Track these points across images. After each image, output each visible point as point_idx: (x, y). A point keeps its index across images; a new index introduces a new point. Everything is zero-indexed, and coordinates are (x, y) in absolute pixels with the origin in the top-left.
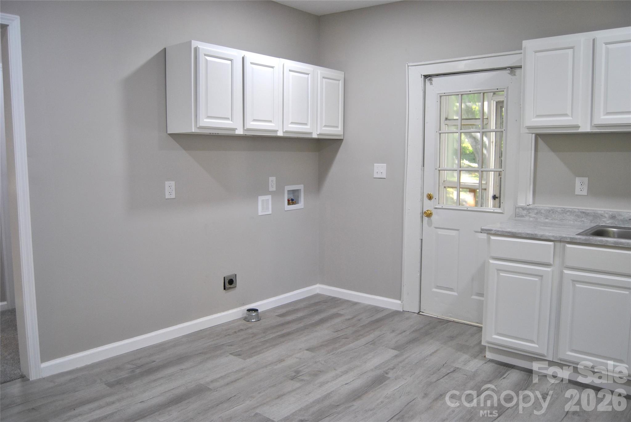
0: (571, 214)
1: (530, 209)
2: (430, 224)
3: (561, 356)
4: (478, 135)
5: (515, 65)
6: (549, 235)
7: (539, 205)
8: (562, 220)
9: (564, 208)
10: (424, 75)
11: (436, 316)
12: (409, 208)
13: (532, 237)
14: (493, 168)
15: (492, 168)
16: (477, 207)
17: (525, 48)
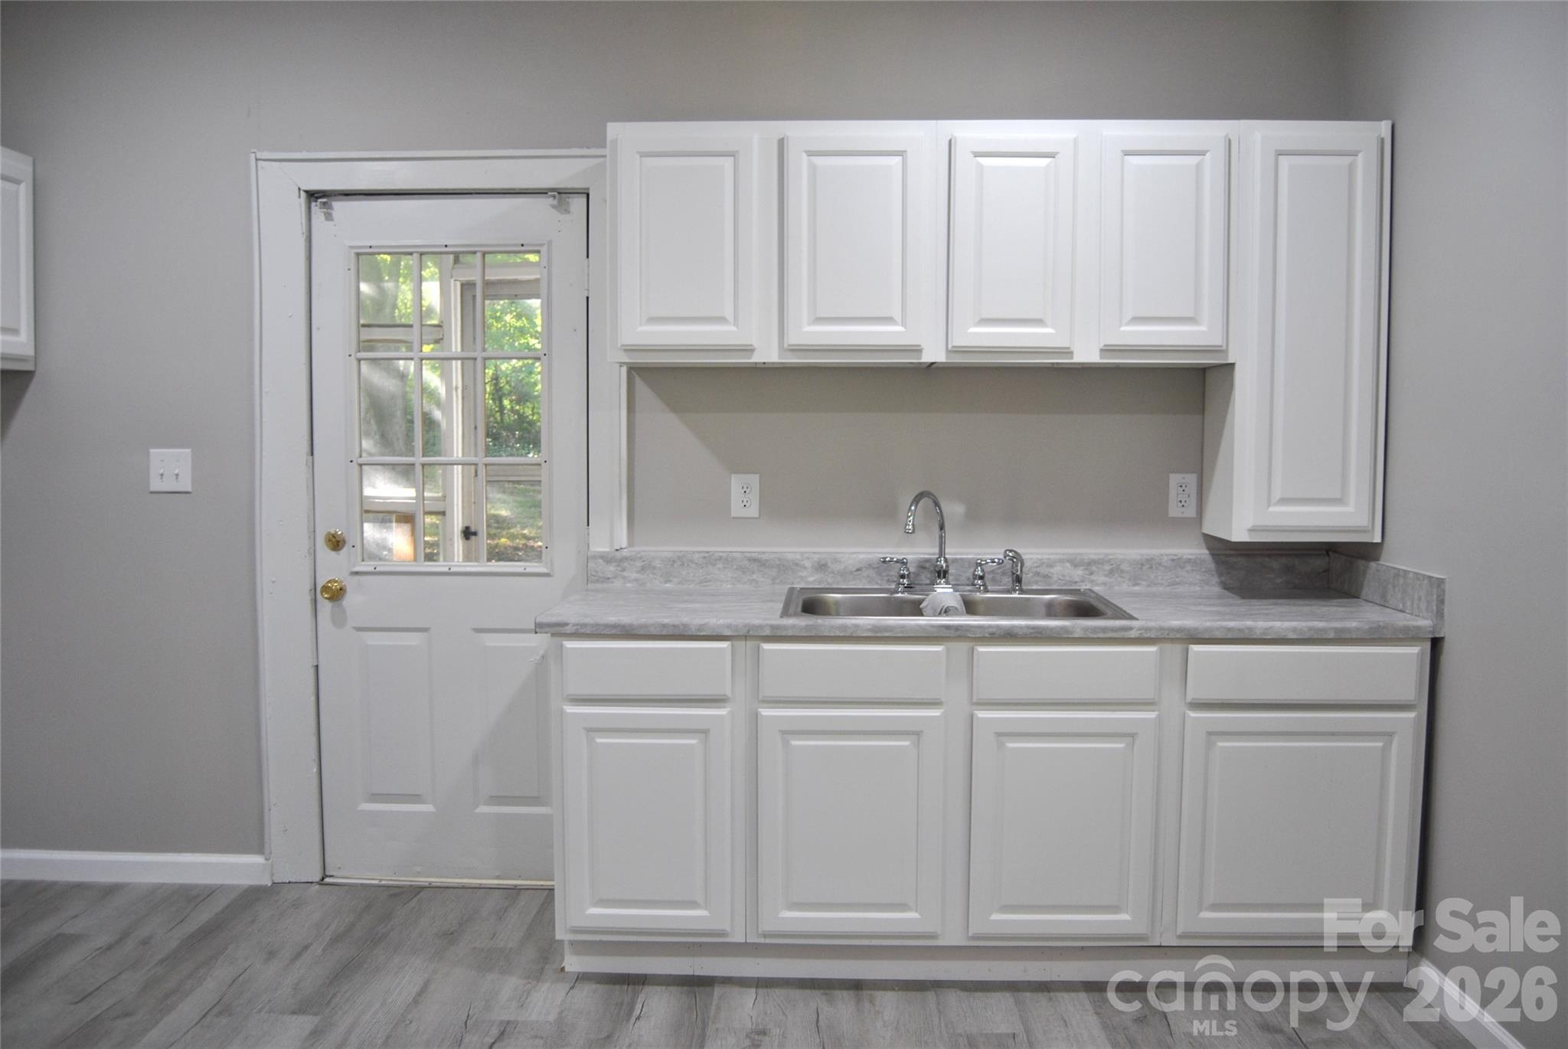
0: (726, 566)
1: (626, 559)
2: (339, 621)
3: (766, 926)
4: (412, 367)
5: (570, 186)
6: (719, 623)
7: (646, 548)
8: (705, 582)
9: (708, 552)
10: (307, 192)
11: (376, 879)
12: (274, 579)
13: (677, 632)
14: (460, 455)
15: (457, 457)
16: (478, 562)
17: (615, 142)
